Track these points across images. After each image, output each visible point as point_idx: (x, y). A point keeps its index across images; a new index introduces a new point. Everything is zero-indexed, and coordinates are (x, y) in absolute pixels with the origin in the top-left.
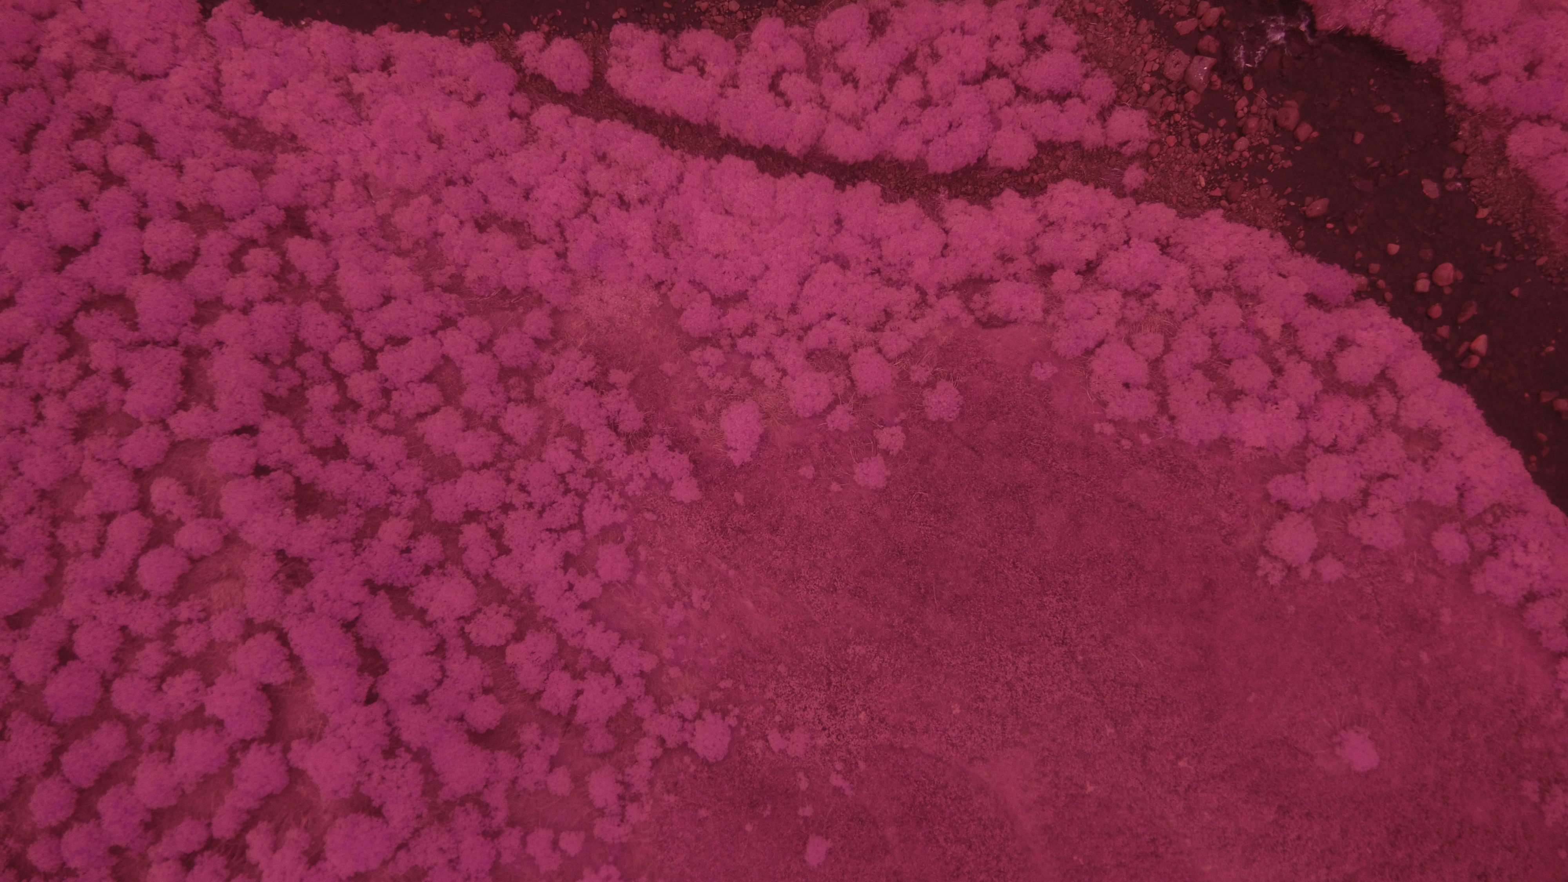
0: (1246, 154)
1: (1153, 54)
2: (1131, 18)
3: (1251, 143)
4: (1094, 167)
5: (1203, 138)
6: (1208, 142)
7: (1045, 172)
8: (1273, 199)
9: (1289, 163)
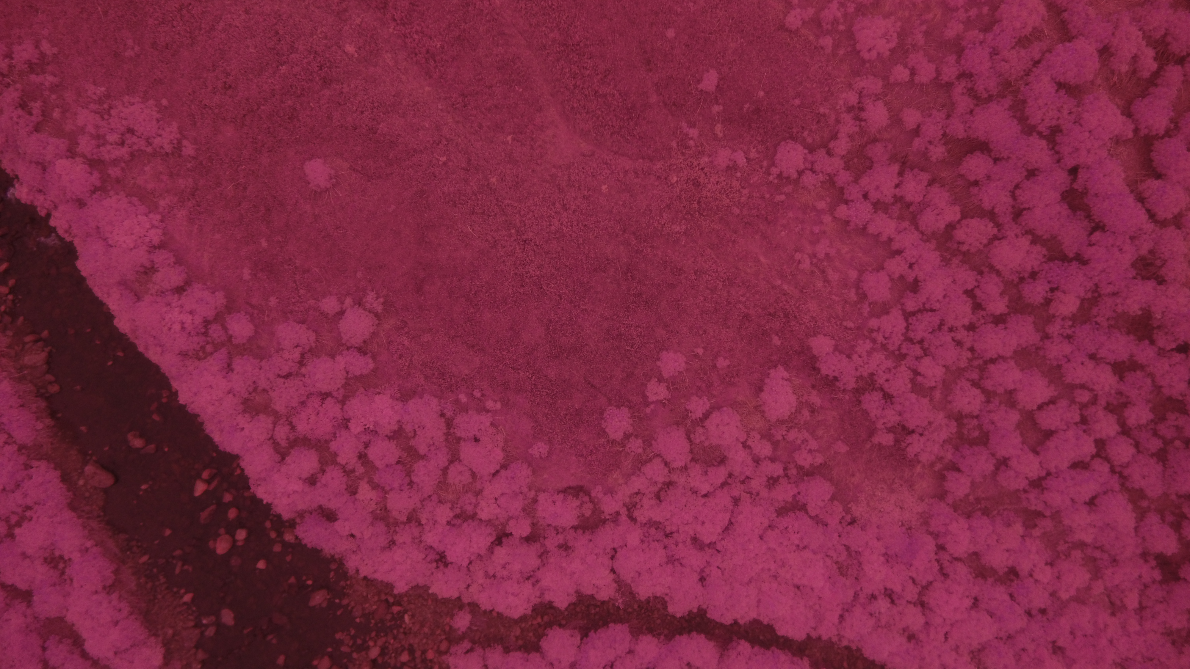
3: (367, 654)
4: (492, 630)
5: (405, 657)
6: (401, 654)
7: (532, 625)
8: (353, 604)
9: (338, 636)
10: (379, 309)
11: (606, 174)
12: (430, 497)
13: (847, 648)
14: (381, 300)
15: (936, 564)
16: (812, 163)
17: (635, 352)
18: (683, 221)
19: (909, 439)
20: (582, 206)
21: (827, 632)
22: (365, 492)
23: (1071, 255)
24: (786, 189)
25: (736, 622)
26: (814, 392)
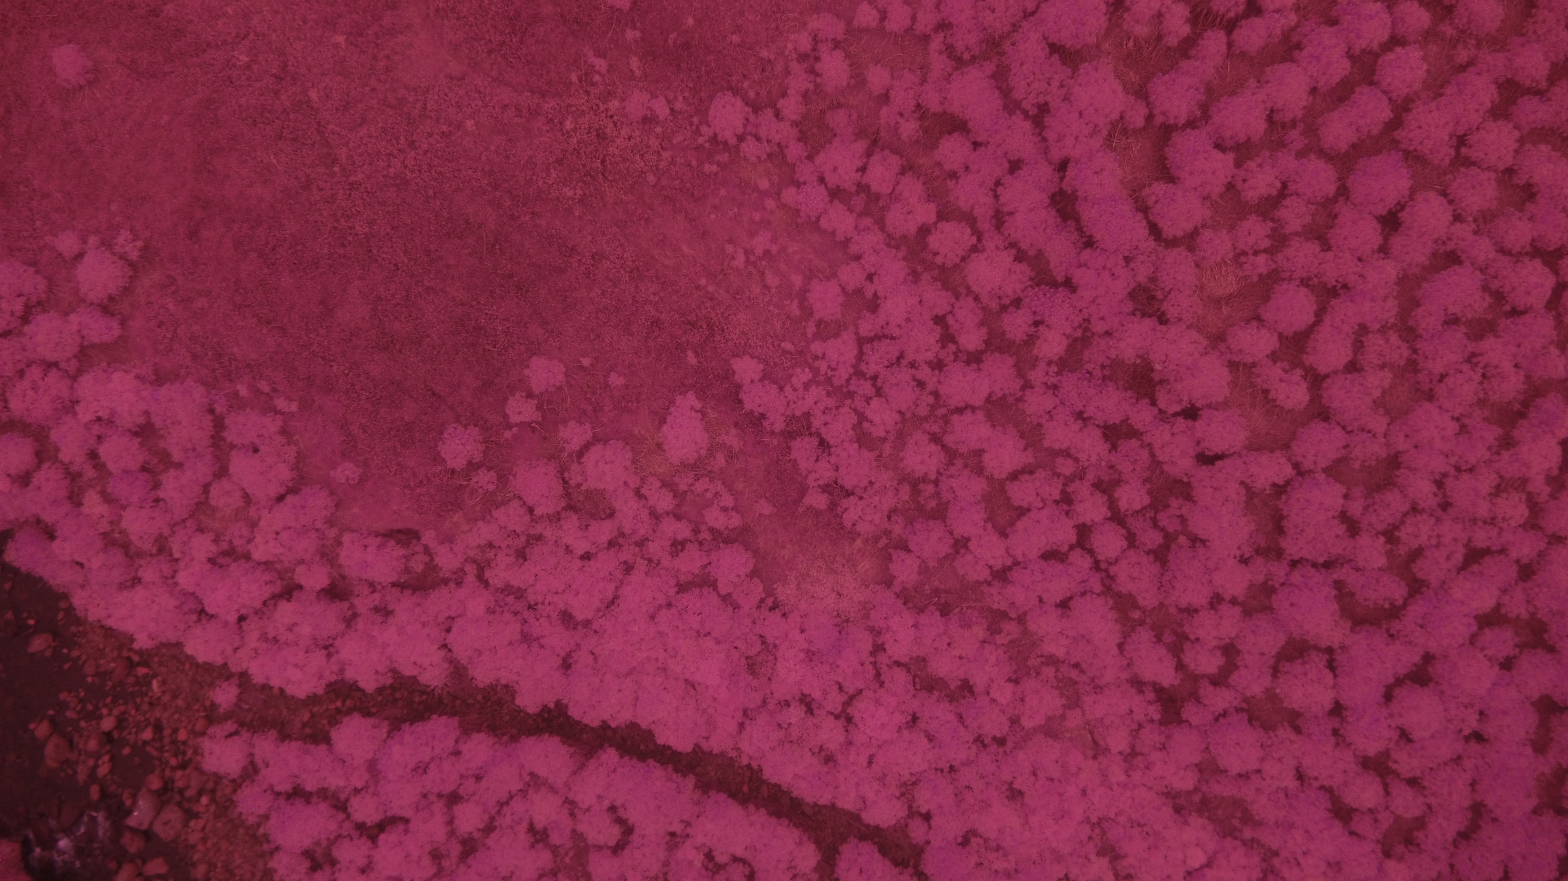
0: (105, 711)
1: (194, 838)
3: (97, 724)
4: (270, 711)
5: (148, 735)
6: (143, 730)
7: (327, 708)
9: (63, 696)
10: (134, 255)
11: (476, 105)
12: (184, 521)
14: (139, 243)
15: (870, 667)
16: (758, 126)
17: (499, 354)
18: (580, 184)
19: (845, 503)
20: (438, 145)
21: (721, 744)
22: (93, 505)
23: (1060, 279)
24: (718, 158)
25: (605, 724)
26: (734, 431)
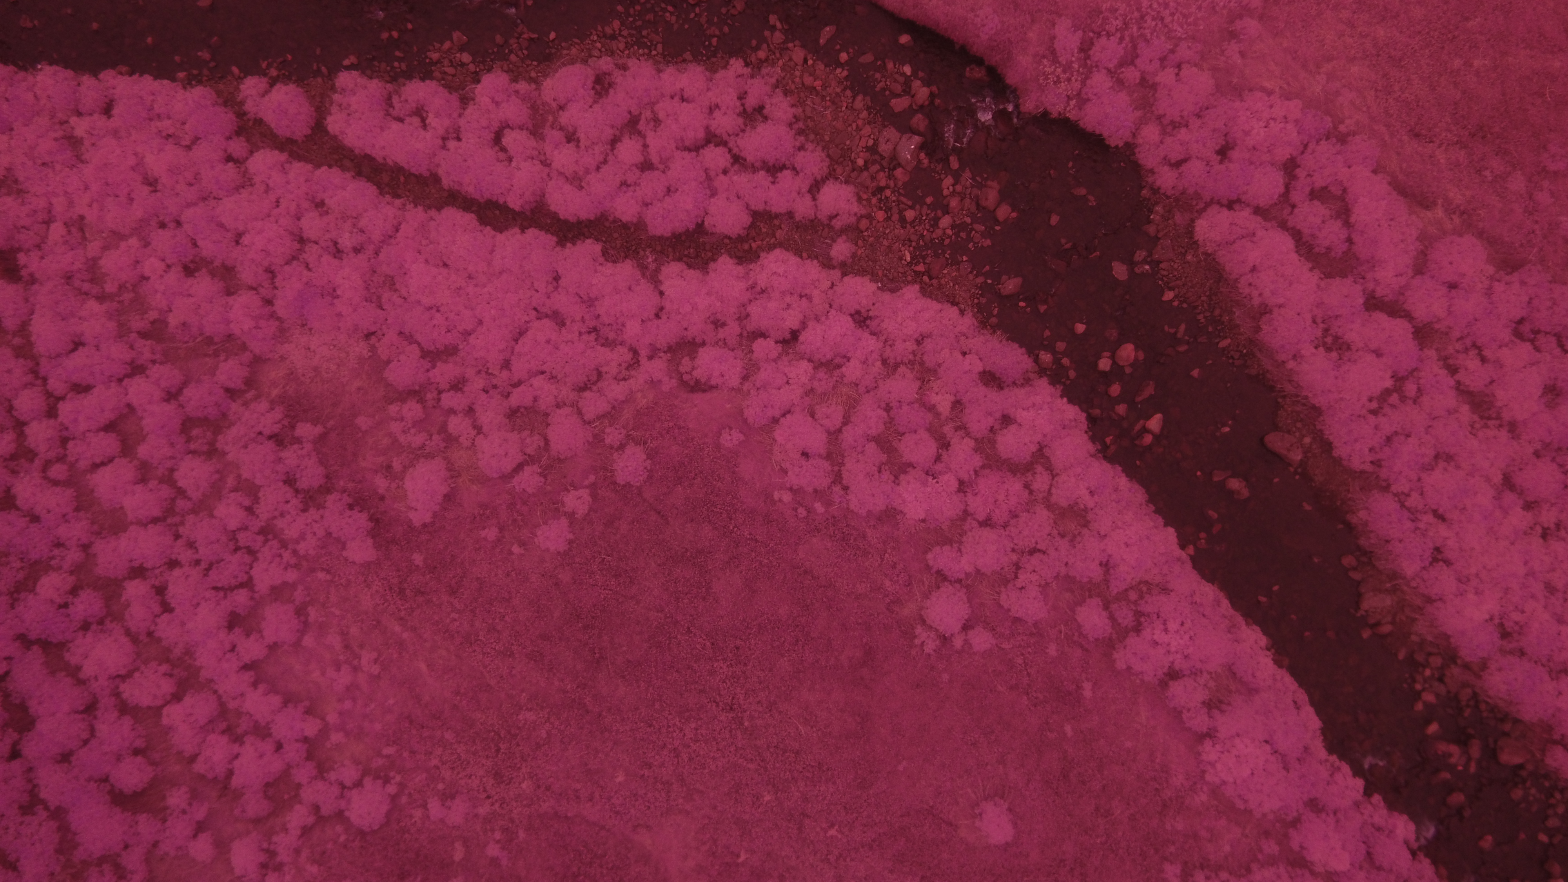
0: (949, 232)
1: (867, 130)
2: (848, 93)
3: (954, 221)
4: (809, 237)
5: (910, 214)
6: (916, 218)
7: (762, 241)
8: (971, 277)
9: (988, 242)
10: (919, 630)
11: (618, 798)
12: (868, 391)
13: (398, 196)
14: (917, 642)
15: (277, 284)
16: (342, 796)
17: (600, 553)
19: (276, 428)
20: (653, 754)
21: (416, 215)
22: (943, 403)
23: (35, 648)
24: (380, 762)
25: (523, 230)
26: (382, 491)
